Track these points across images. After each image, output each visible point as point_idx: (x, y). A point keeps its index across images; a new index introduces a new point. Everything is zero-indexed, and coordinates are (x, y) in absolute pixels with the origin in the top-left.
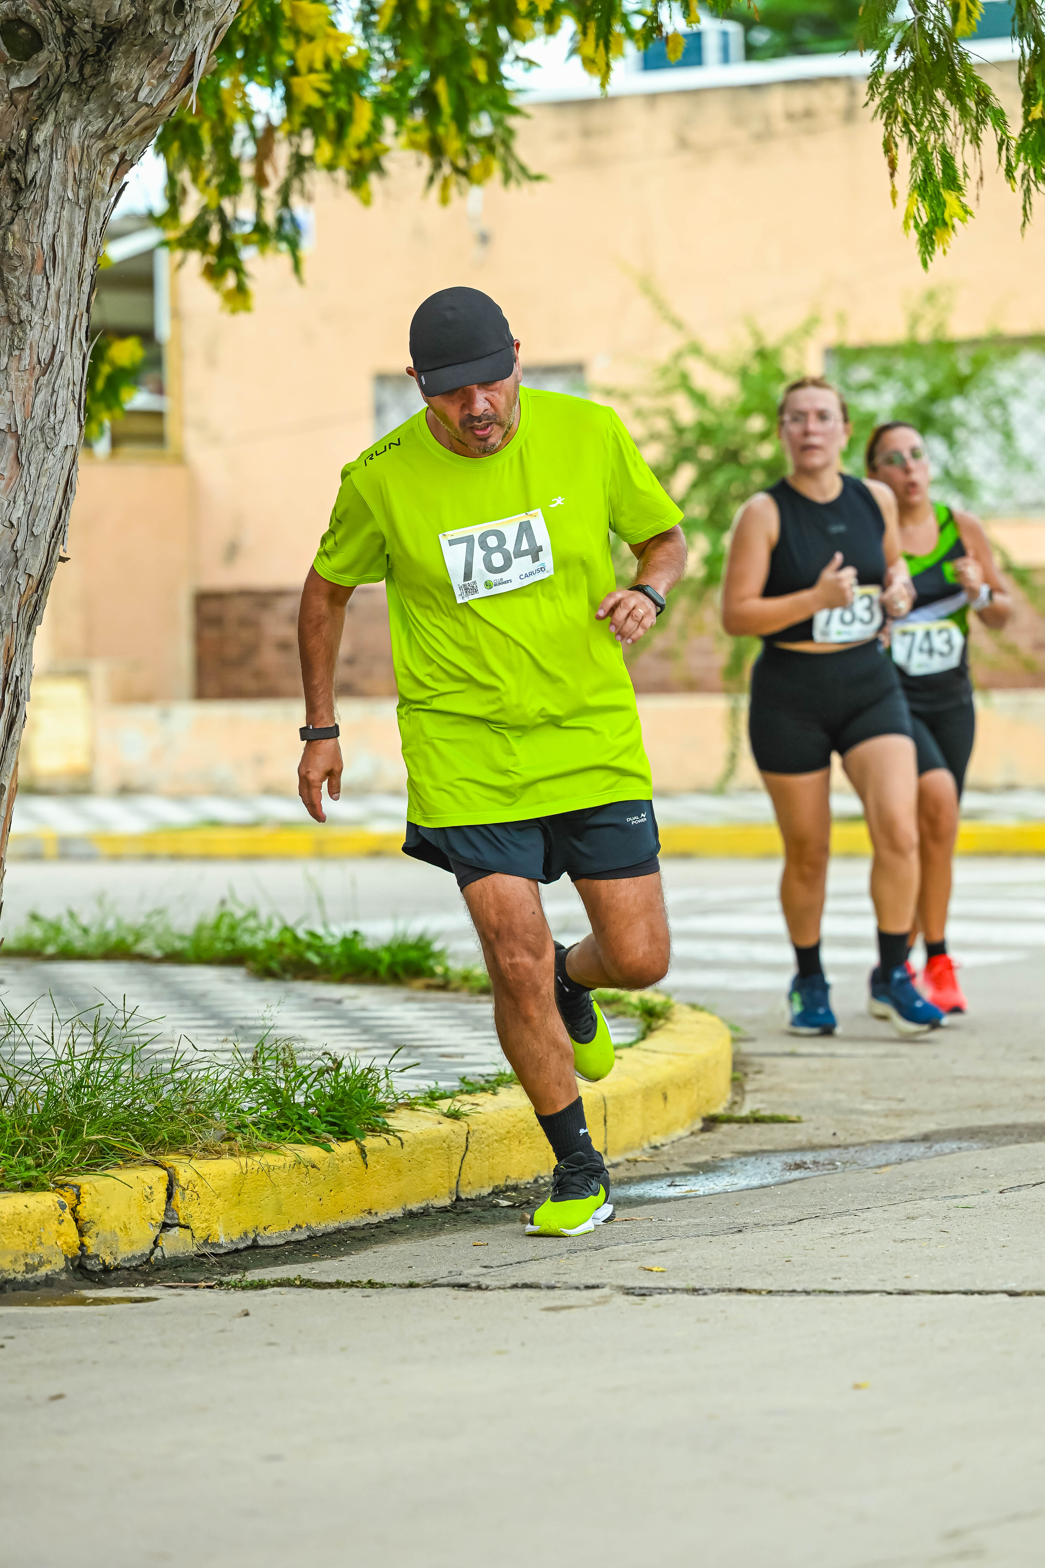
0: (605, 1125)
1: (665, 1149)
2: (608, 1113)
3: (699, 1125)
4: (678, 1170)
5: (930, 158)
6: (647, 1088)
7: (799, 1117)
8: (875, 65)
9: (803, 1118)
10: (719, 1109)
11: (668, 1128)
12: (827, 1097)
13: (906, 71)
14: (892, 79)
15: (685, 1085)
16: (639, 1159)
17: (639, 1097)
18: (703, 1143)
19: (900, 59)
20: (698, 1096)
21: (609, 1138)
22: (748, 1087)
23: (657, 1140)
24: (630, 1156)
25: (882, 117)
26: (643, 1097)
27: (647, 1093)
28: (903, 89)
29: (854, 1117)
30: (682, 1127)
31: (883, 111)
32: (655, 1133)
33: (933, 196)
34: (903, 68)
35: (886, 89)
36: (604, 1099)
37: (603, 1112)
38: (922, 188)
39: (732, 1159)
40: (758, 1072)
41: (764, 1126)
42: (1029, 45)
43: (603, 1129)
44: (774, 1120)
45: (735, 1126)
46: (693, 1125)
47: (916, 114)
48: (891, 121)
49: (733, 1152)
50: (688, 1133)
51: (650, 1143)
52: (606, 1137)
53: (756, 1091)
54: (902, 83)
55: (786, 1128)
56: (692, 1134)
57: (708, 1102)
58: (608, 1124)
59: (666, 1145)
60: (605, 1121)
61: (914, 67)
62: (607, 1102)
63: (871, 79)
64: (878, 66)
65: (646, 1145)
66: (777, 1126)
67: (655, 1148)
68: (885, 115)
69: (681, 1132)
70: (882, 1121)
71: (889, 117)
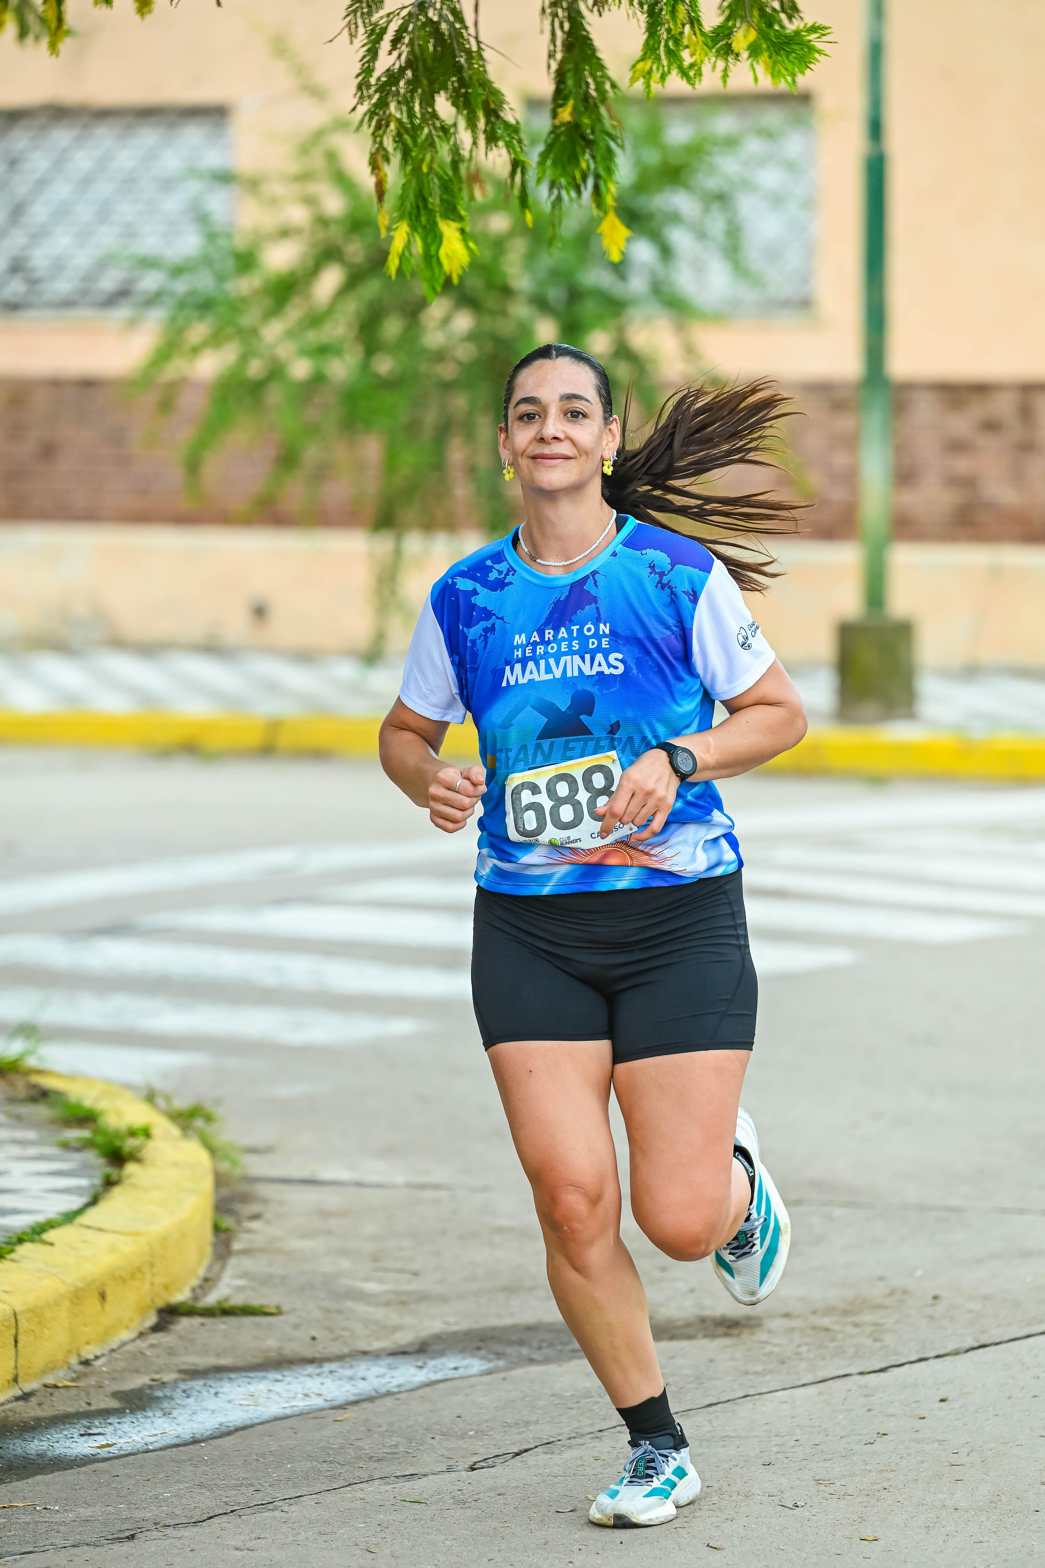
0: (16, 1346)
1: (97, 1363)
2: (20, 1331)
3: (152, 1319)
4: (103, 1406)
5: (425, 182)
6: (78, 1290)
7: (278, 1308)
8: (365, 60)
9: (285, 1307)
10: (181, 1296)
11: (107, 1333)
12: (327, 1265)
13: (402, 70)
14: (384, 79)
15: (132, 1276)
16: (60, 1385)
17: (67, 1303)
18: (148, 1353)
19: (395, 54)
20: (152, 1284)
21: (21, 1361)
22: (236, 1246)
23: (88, 1352)
24: (50, 1381)
25: (370, 126)
26: (72, 1301)
27: (77, 1297)
28: (398, 91)
29: (349, 1304)
30: (127, 1327)
31: (371, 119)
32: (88, 1343)
33: (428, 226)
34: (397, 66)
35: (376, 92)
36: (15, 1315)
37: (13, 1331)
38: (413, 218)
39: (176, 1381)
40: (256, 1217)
41: (232, 1321)
42: (562, 27)
43: (13, 1352)
44: (247, 1311)
45: (197, 1321)
46: (143, 1321)
47: (412, 123)
48: (381, 132)
49: (180, 1371)
50: (133, 1335)
51: (79, 1356)
52: (16, 1361)
53: (246, 1252)
54: (397, 84)
55: (258, 1325)
56: (141, 1335)
57: (166, 1287)
58: (19, 1345)
59: (103, 1355)
60: (16, 1342)
61: (410, 64)
62: (18, 1317)
63: (360, 78)
64: (368, 62)
65: (74, 1360)
66: (248, 1321)
67: (86, 1363)
68: (374, 123)
69: (125, 1335)
70: (379, 1313)
71: (378, 127)
